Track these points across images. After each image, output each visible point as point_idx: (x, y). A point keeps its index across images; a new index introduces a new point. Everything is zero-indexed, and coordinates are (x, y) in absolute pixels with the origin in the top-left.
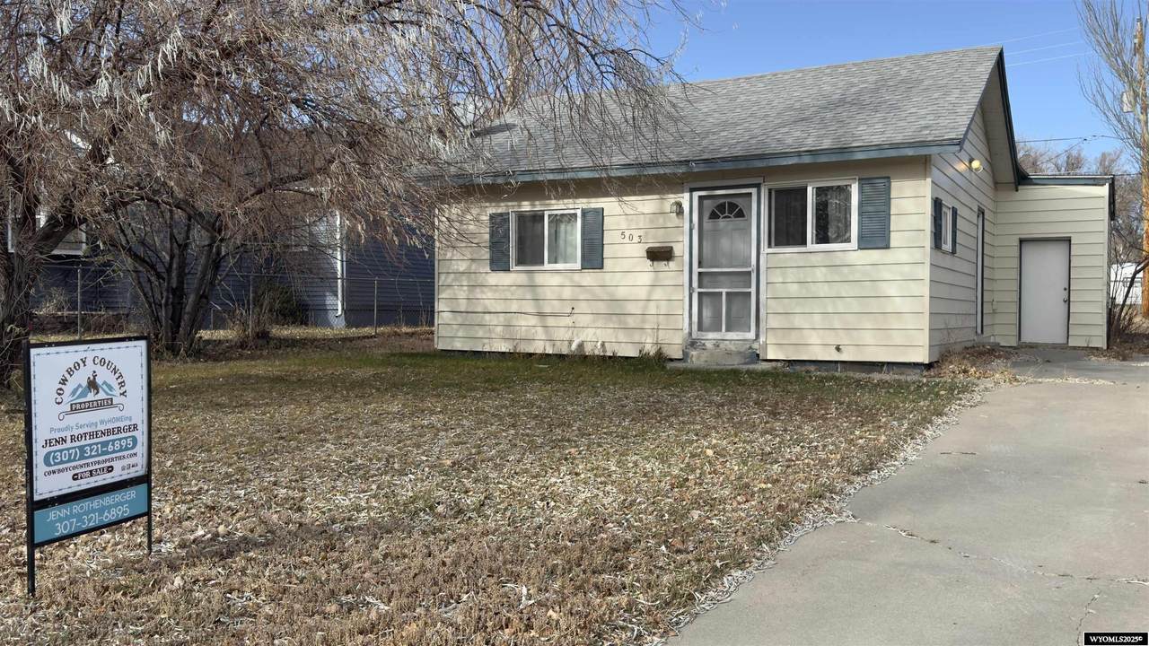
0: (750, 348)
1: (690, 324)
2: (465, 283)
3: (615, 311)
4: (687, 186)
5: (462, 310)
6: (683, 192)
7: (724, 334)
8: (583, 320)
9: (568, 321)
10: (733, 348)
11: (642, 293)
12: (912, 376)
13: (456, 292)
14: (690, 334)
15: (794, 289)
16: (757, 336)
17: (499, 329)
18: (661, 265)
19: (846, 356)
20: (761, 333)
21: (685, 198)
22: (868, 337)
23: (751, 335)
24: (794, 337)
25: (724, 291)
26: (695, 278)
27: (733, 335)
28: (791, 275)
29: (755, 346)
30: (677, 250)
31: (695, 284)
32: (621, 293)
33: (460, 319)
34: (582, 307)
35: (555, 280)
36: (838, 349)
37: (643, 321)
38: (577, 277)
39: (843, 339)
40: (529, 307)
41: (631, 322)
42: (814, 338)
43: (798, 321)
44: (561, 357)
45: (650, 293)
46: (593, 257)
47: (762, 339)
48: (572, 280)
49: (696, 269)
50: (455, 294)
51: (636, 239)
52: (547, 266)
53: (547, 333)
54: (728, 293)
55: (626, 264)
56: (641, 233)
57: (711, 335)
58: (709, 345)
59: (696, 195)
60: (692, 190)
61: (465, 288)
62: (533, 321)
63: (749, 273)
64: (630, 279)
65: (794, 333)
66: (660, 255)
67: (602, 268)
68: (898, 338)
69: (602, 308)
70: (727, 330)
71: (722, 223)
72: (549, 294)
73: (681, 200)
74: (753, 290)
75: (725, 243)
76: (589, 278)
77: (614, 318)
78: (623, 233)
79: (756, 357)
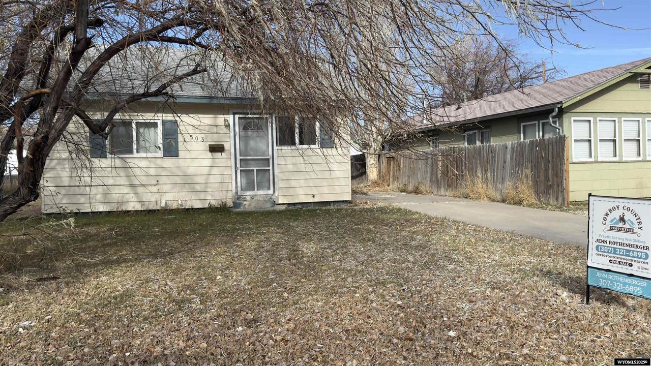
0: (271, 198)
1: (236, 187)
2: (67, 166)
3: (187, 182)
4: (231, 111)
5: (66, 185)
6: (229, 115)
7: (256, 192)
8: (166, 188)
9: (154, 189)
10: (261, 199)
11: (205, 171)
12: (344, 206)
13: (60, 172)
14: (237, 193)
15: (290, 167)
16: (274, 192)
17: (99, 196)
18: (218, 155)
19: (316, 200)
20: (276, 191)
21: (230, 118)
22: (325, 190)
23: (271, 192)
24: (291, 192)
25: (255, 169)
26: (238, 162)
27: (261, 192)
28: (290, 160)
29: (273, 197)
30: (226, 146)
31: (238, 165)
32: (191, 171)
33: (63, 191)
34: (163, 180)
35: (143, 163)
36: (314, 196)
37: (206, 187)
38: (159, 161)
39: (315, 192)
40: (123, 181)
41: (198, 187)
42: (301, 191)
43: (293, 184)
44: (150, 212)
45: (210, 170)
46: (171, 149)
47: (276, 194)
48: (155, 163)
49: (238, 157)
50: (58, 174)
51: (200, 140)
52: (135, 154)
53: (137, 197)
54: (257, 170)
55: (194, 154)
56: (203, 136)
57: (249, 193)
58: (248, 198)
59: (237, 116)
60: (234, 114)
61: (68, 170)
62: (126, 190)
63: (268, 159)
64: (196, 163)
65: (292, 189)
66: (216, 149)
67: (178, 156)
68: (338, 190)
69: (178, 180)
70: (257, 190)
71: (250, 133)
72: (138, 172)
73: (228, 119)
74: (271, 168)
75: (252, 143)
76: (169, 162)
77: (187, 186)
78: (191, 136)
79: (275, 203)
